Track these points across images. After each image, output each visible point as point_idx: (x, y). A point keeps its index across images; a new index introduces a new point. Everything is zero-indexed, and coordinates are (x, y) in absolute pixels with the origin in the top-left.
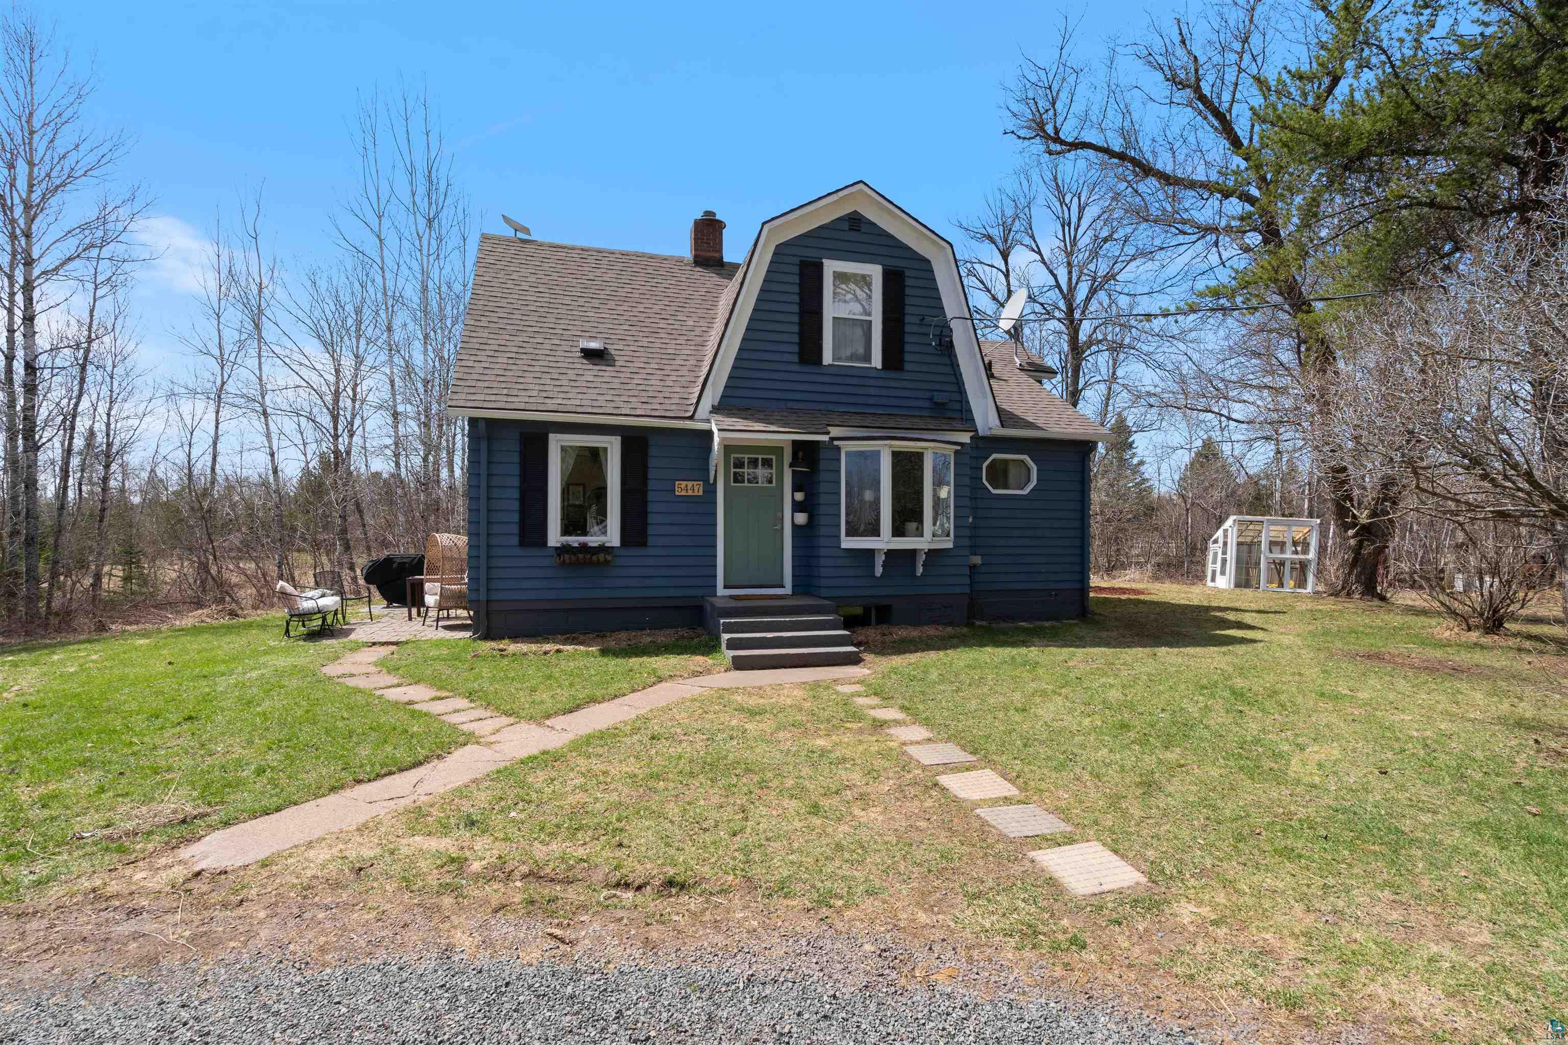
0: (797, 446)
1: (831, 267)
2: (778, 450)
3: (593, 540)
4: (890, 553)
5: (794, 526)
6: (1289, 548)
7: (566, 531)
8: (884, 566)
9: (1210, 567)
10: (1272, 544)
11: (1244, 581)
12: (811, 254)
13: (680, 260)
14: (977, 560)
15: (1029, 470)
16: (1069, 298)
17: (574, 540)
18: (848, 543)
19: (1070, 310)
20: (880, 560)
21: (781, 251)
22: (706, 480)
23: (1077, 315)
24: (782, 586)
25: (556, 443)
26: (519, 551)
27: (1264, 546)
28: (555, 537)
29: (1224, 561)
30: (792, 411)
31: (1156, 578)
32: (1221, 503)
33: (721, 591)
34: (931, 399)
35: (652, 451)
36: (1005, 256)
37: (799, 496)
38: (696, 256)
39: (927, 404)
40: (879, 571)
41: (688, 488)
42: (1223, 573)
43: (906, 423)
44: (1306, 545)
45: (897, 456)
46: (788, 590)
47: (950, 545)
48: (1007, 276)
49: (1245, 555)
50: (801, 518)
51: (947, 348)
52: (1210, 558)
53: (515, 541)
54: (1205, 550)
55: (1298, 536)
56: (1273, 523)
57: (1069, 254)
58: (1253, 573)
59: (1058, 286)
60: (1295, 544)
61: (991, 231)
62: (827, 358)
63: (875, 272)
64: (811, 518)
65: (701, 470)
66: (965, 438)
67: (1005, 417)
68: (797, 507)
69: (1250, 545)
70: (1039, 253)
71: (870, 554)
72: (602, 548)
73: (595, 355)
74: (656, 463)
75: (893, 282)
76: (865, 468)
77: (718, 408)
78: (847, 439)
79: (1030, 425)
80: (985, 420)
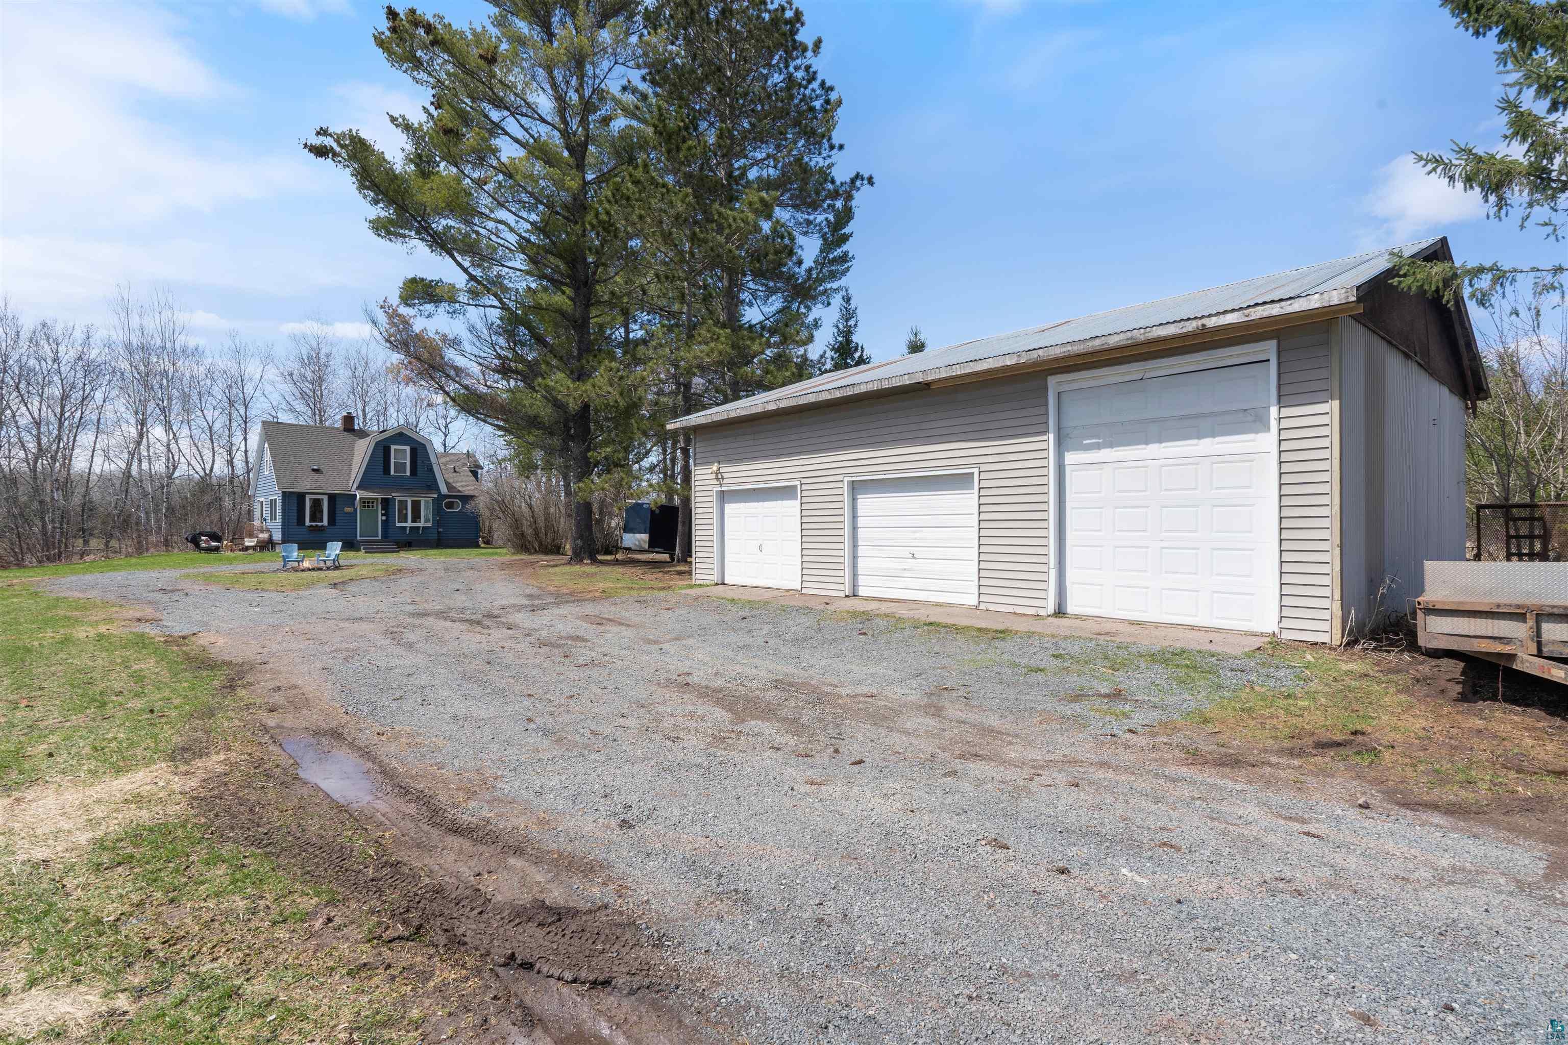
0: (382, 498)
1: (393, 447)
2: (377, 499)
3: (320, 524)
4: (411, 528)
5: (382, 520)
7: (311, 521)
8: (410, 531)
12: (387, 444)
13: (339, 429)
14: (440, 529)
15: (458, 504)
17: (314, 524)
18: (398, 525)
20: (408, 529)
21: (377, 443)
22: (354, 508)
24: (377, 537)
25: (308, 497)
26: (296, 527)
28: (308, 523)
30: (381, 489)
33: (359, 538)
34: (426, 484)
35: (338, 500)
37: (383, 512)
38: (344, 427)
39: (424, 486)
40: (408, 532)
41: (347, 509)
43: (416, 492)
45: (413, 502)
46: (380, 536)
47: (430, 525)
50: (384, 518)
51: (431, 470)
53: (296, 524)
62: (392, 473)
63: (408, 448)
64: (387, 518)
65: (353, 505)
66: (436, 495)
67: (450, 489)
68: (383, 515)
71: (405, 528)
72: (322, 526)
73: (316, 471)
74: (339, 503)
75: (414, 452)
76: (403, 504)
77: (358, 488)
78: (398, 497)
79: (459, 491)
80: (444, 489)
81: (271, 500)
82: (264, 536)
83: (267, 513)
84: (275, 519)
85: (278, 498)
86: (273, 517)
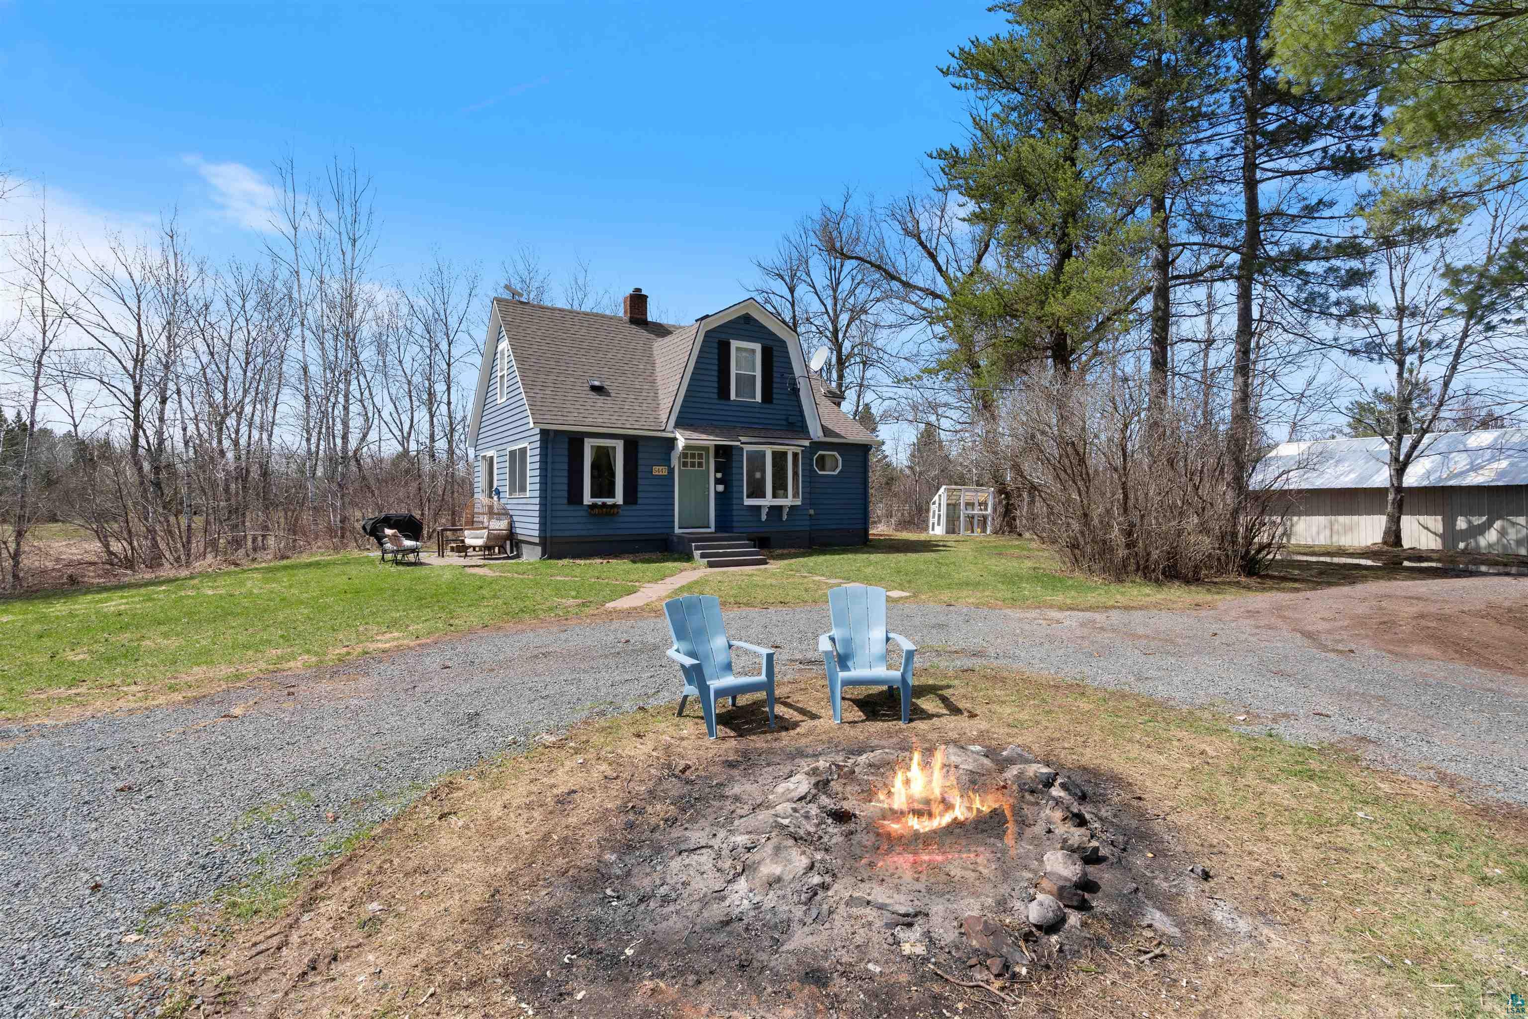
0: (718, 448)
1: (735, 344)
2: (706, 449)
3: (609, 501)
4: (772, 508)
5: (716, 493)
6: (977, 507)
7: (593, 496)
8: (768, 514)
9: (931, 521)
10: (967, 504)
11: (952, 529)
12: (723, 337)
13: (620, 319)
14: (812, 512)
15: (837, 460)
16: (835, 321)
17: (599, 501)
18: (748, 502)
19: (836, 332)
20: (764, 512)
21: (708, 334)
22: (669, 466)
23: (840, 336)
24: (708, 527)
25: (589, 445)
26: (566, 507)
27: (962, 507)
28: (587, 499)
29: (939, 516)
30: (716, 427)
31: (897, 530)
32: (936, 477)
33: (677, 530)
34: (787, 420)
35: (641, 449)
36: (792, 290)
37: (719, 475)
38: (631, 318)
39: (784, 423)
40: (764, 517)
41: (659, 471)
42: (939, 524)
43: (776, 434)
44: (986, 504)
45: (774, 453)
46: (712, 529)
47: (799, 503)
48: (793, 305)
49: (951, 512)
50: (720, 488)
51: (796, 391)
52: (931, 514)
53: (566, 501)
54: (928, 511)
55: (982, 499)
56: (967, 490)
57: (835, 290)
58: (956, 523)
59: (827, 312)
60: (980, 504)
61: (782, 273)
62: (733, 396)
63: (757, 347)
64: (725, 488)
65: (667, 461)
66: (807, 443)
67: (826, 431)
68: (718, 481)
69: (954, 505)
70: (814, 287)
71: (759, 508)
72: (614, 506)
73: (598, 390)
74: (643, 456)
75: (767, 354)
76: (757, 460)
77: (679, 424)
78: (747, 445)
79: (838, 435)
80: (816, 433)
81: (512, 453)
82: (500, 525)
83: (501, 479)
84: (523, 489)
85: (532, 448)
86: (518, 484)
